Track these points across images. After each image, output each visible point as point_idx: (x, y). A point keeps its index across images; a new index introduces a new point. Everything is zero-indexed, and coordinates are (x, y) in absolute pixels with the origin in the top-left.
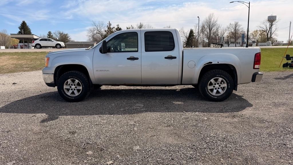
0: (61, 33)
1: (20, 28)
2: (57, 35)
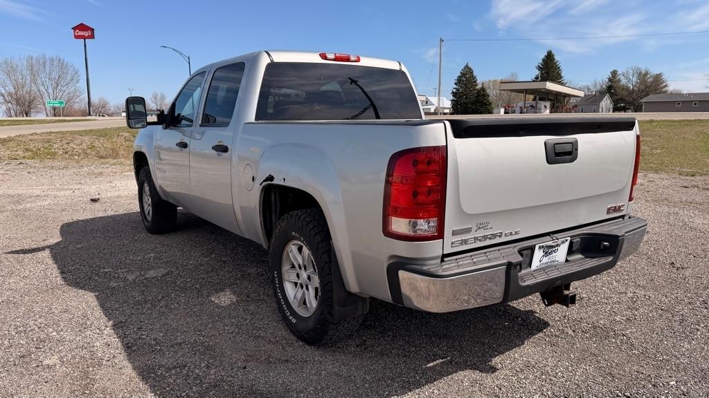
0: (643, 72)
1: (539, 68)
2: (631, 77)
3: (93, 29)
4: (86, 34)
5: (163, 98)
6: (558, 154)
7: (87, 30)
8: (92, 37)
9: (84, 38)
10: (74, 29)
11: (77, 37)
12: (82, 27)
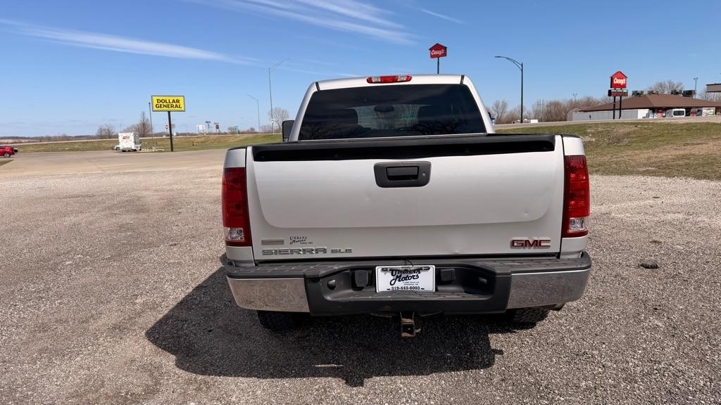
3: (446, 48)
4: (439, 53)
5: (504, 105)
6: (391, 178)
7: (441, 49)
8: (444, 55)
9: (438, 56)
10: (431, 49)
11: (432, 56)
12: (437, 47)
